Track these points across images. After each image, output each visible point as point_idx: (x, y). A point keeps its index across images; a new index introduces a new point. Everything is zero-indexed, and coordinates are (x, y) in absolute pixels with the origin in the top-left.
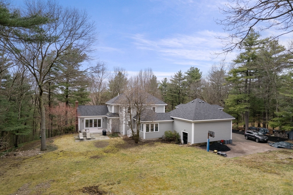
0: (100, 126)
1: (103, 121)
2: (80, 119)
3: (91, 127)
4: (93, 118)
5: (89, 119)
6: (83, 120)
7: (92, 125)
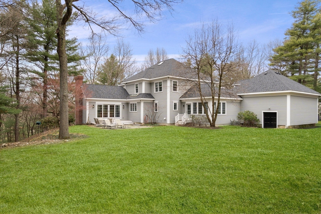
0: (119, 117)
1: (123, 108)
2: (89, 102)
3: (105, 117)
4: (109, 102)
5: (102, 103)
6: (93, 105)
7: (107, 113)
